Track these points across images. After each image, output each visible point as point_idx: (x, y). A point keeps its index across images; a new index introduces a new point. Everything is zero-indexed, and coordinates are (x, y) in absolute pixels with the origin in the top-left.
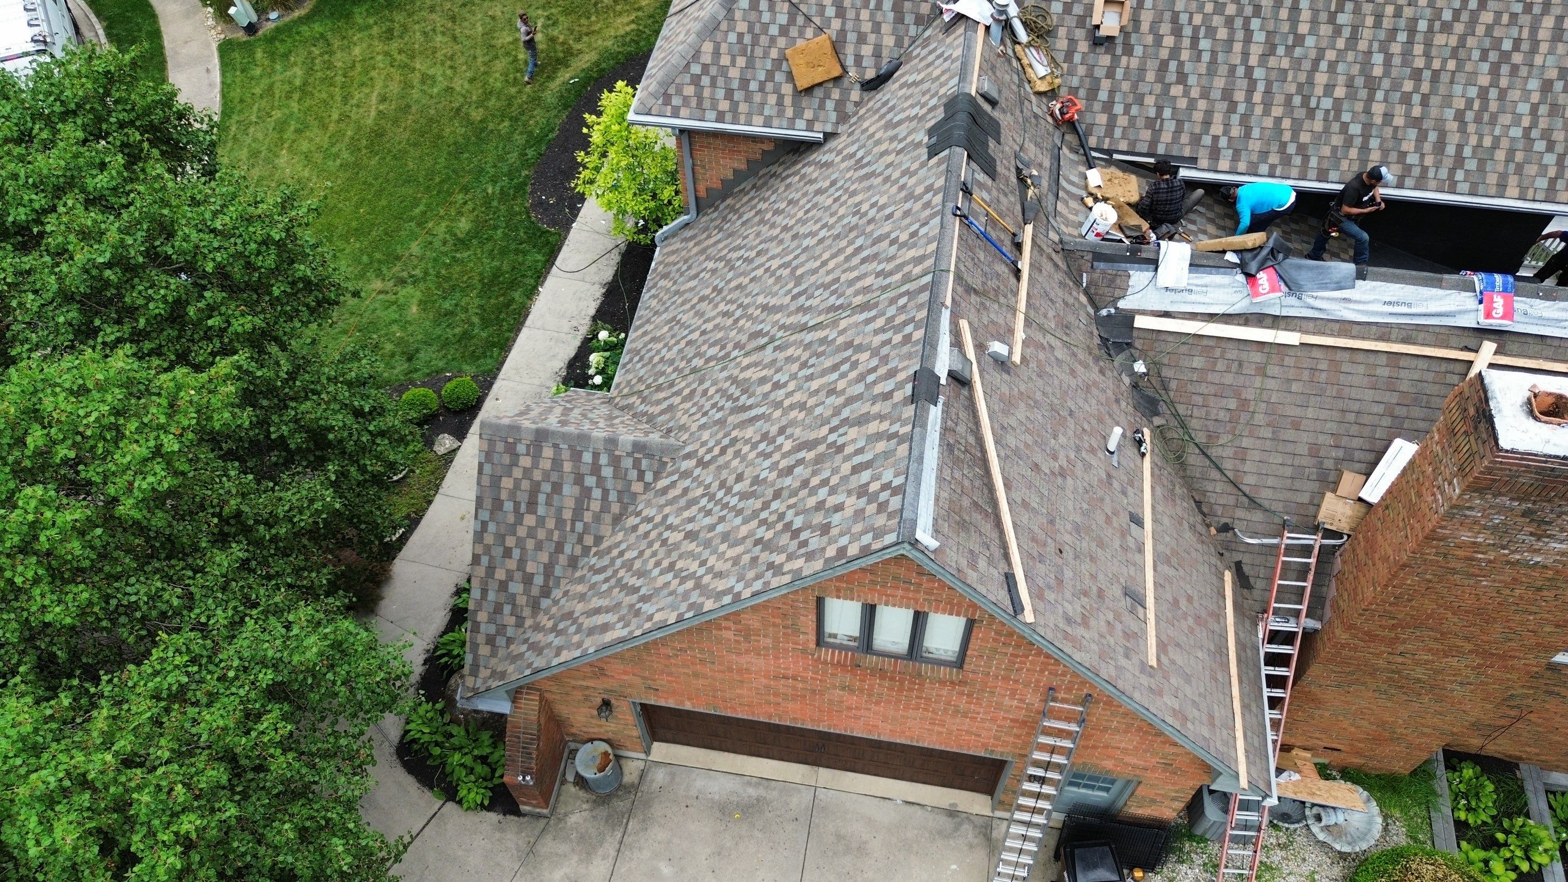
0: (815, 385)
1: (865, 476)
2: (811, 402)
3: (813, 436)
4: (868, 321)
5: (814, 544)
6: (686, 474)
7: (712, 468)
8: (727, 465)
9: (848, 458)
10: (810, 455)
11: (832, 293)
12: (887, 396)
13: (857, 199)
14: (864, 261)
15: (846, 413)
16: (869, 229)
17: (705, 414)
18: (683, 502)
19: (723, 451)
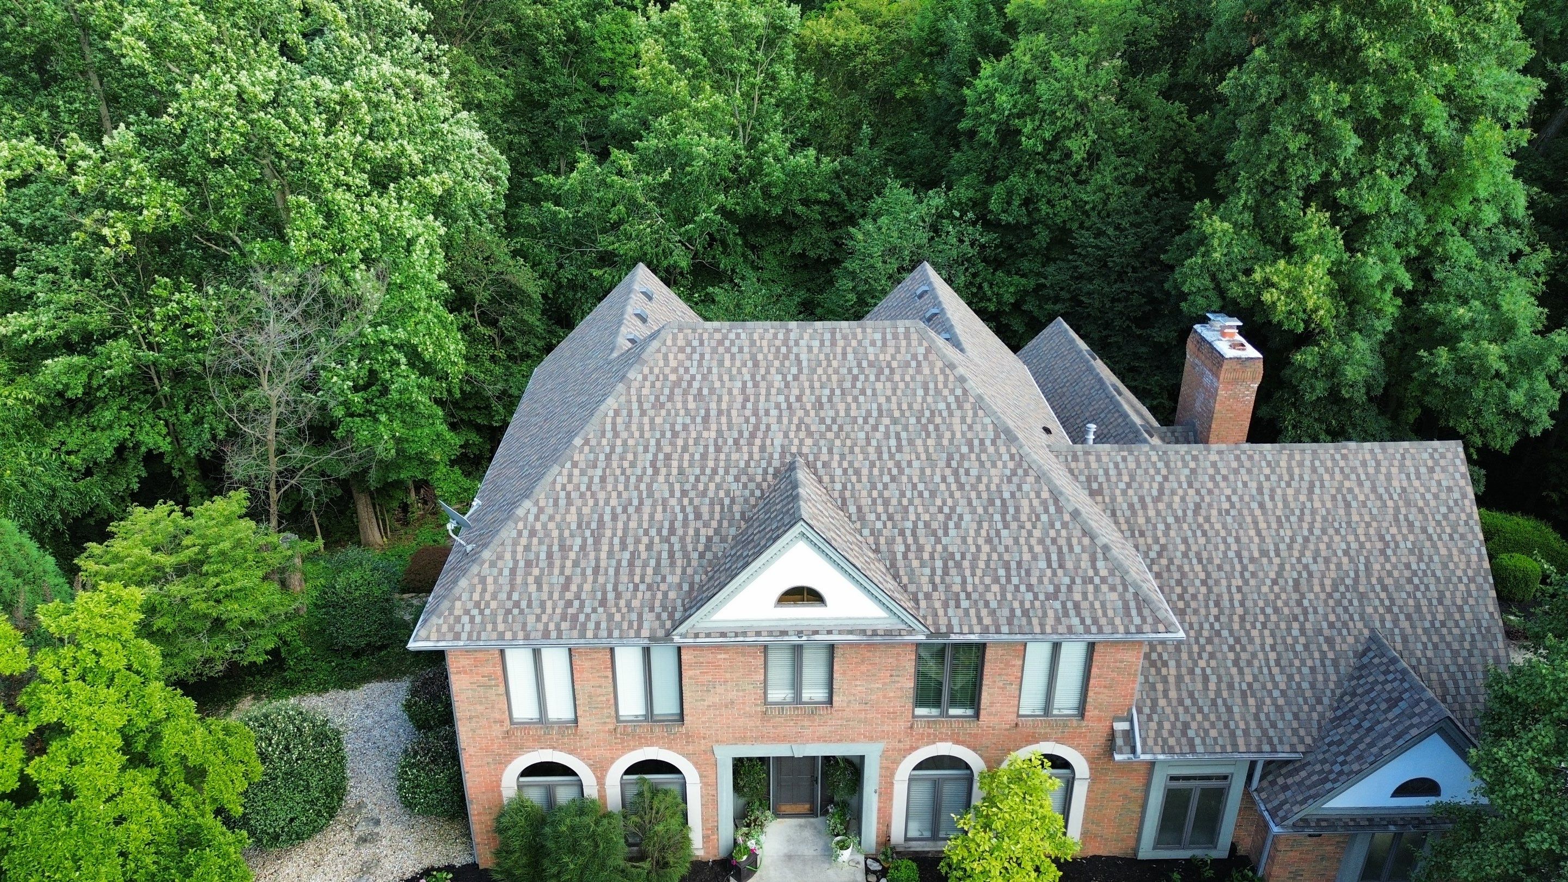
0: (1355, 518)
1: (1423, 470)
2: (1367, 518)
3: (1391, 511)
4: (1322, 486)
5: (1457, 495)
6: (1396, 621)
7: (1395, 595)
8: (1396, 581)
9: (1411, 485)
10: (1403, 511)
11: (1288, 518)
12: (1378, 464)
13: (1214, 512)
14: (1272, 498)
15: (1381, 490)
16: (1247, 498)
17: (1352, 619)
18: (1415, 617)
19: (1385, 588)
